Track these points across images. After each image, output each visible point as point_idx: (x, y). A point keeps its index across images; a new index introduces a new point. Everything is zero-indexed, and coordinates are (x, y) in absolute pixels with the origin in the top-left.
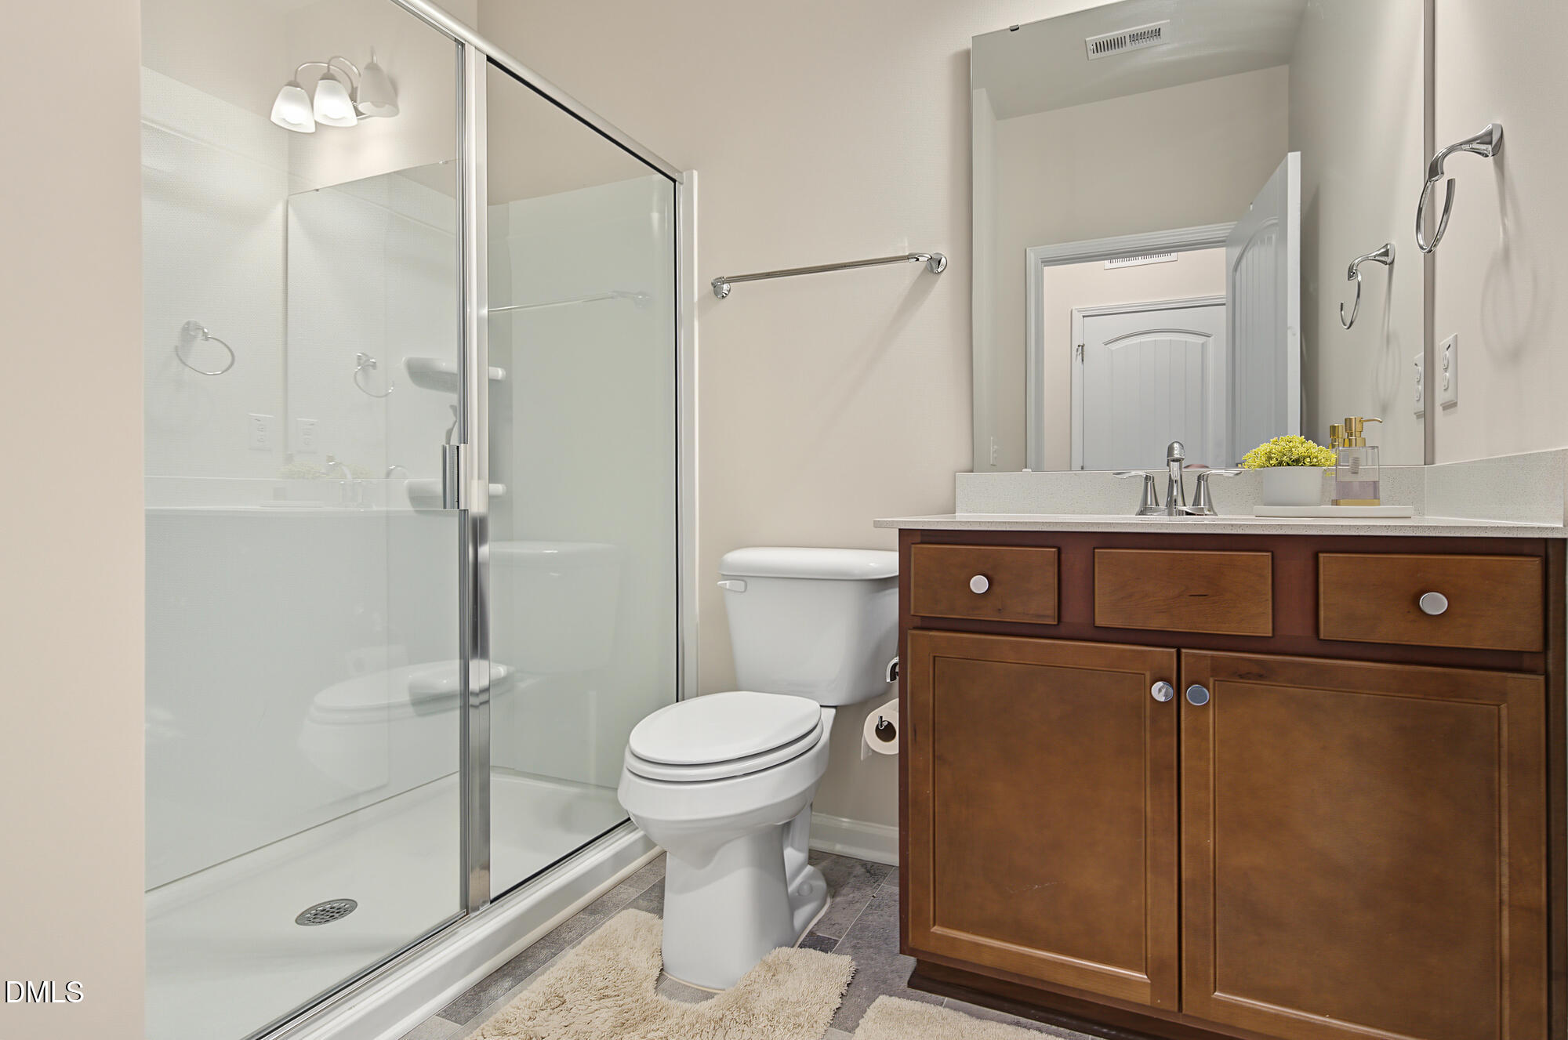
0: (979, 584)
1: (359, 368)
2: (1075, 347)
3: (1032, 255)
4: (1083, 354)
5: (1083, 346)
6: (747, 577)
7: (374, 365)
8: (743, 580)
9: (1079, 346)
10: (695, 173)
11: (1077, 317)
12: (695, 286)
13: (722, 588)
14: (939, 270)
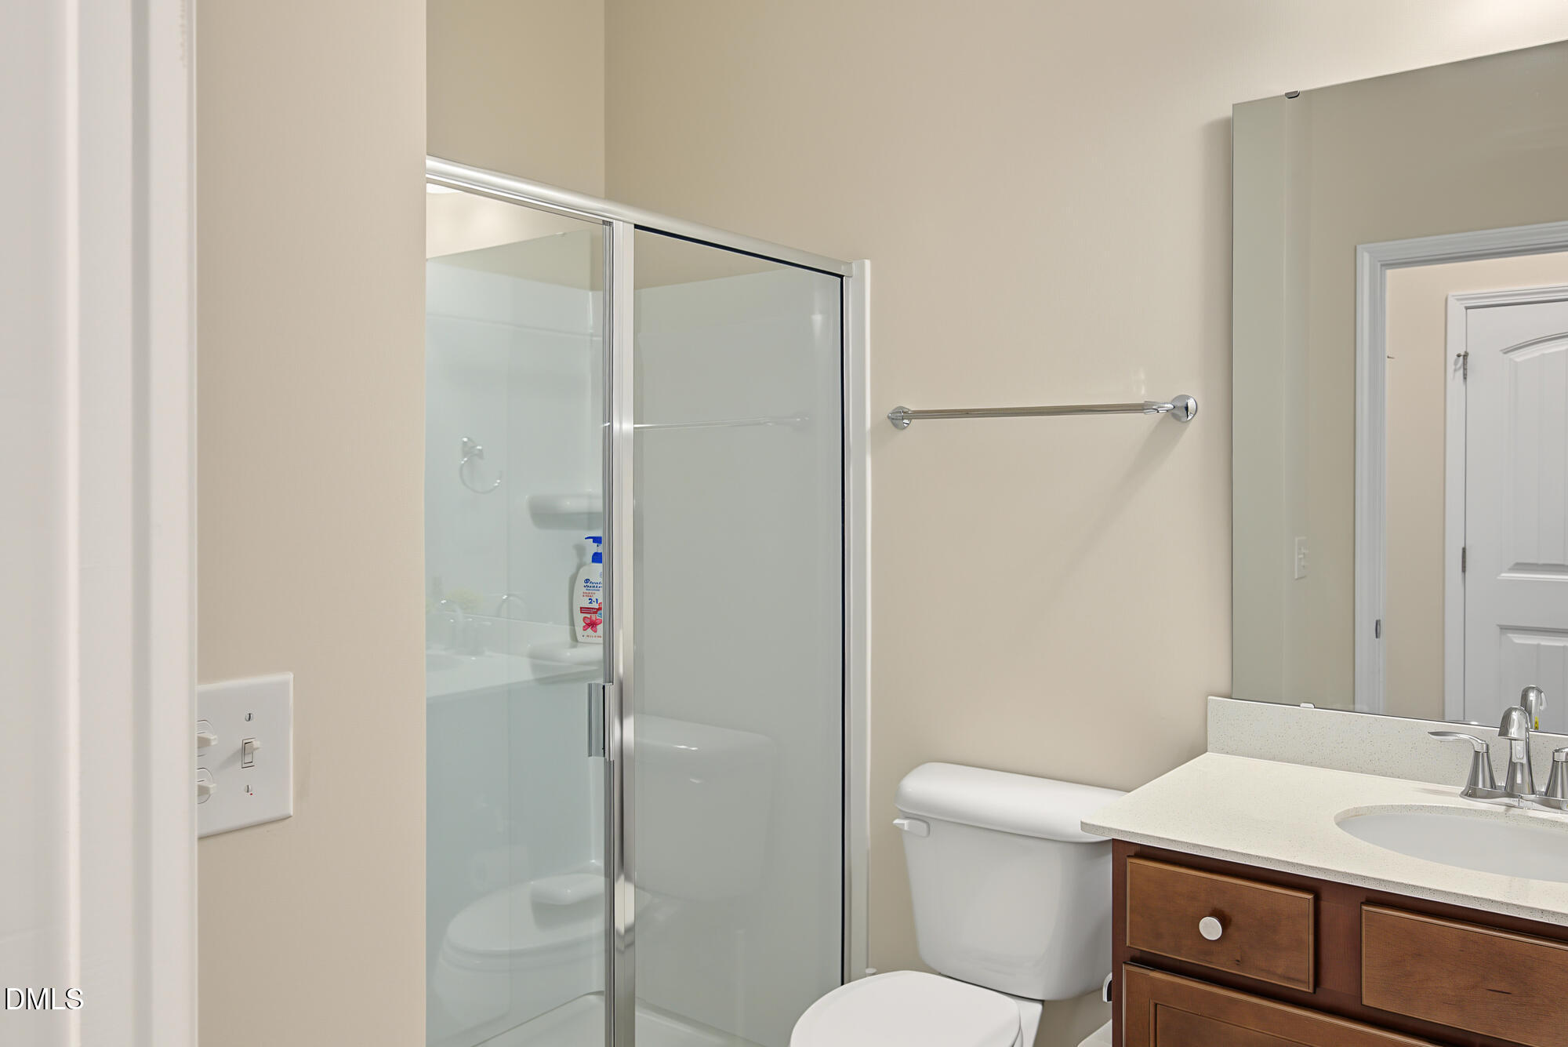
0: (1210, 928)
1: (466, 459)
2: (1452, 357)
3: (1366, 256)
4: (1465, 369)
5: (1466, 356)
6: (931, 818)
7: (480, 454)
8: (925, 822)
9: (1459, 356)
10: (868, 263)
11: (1456, 309)
12: (866, 413)
13: (899, 830)
14: (1189, 418)
